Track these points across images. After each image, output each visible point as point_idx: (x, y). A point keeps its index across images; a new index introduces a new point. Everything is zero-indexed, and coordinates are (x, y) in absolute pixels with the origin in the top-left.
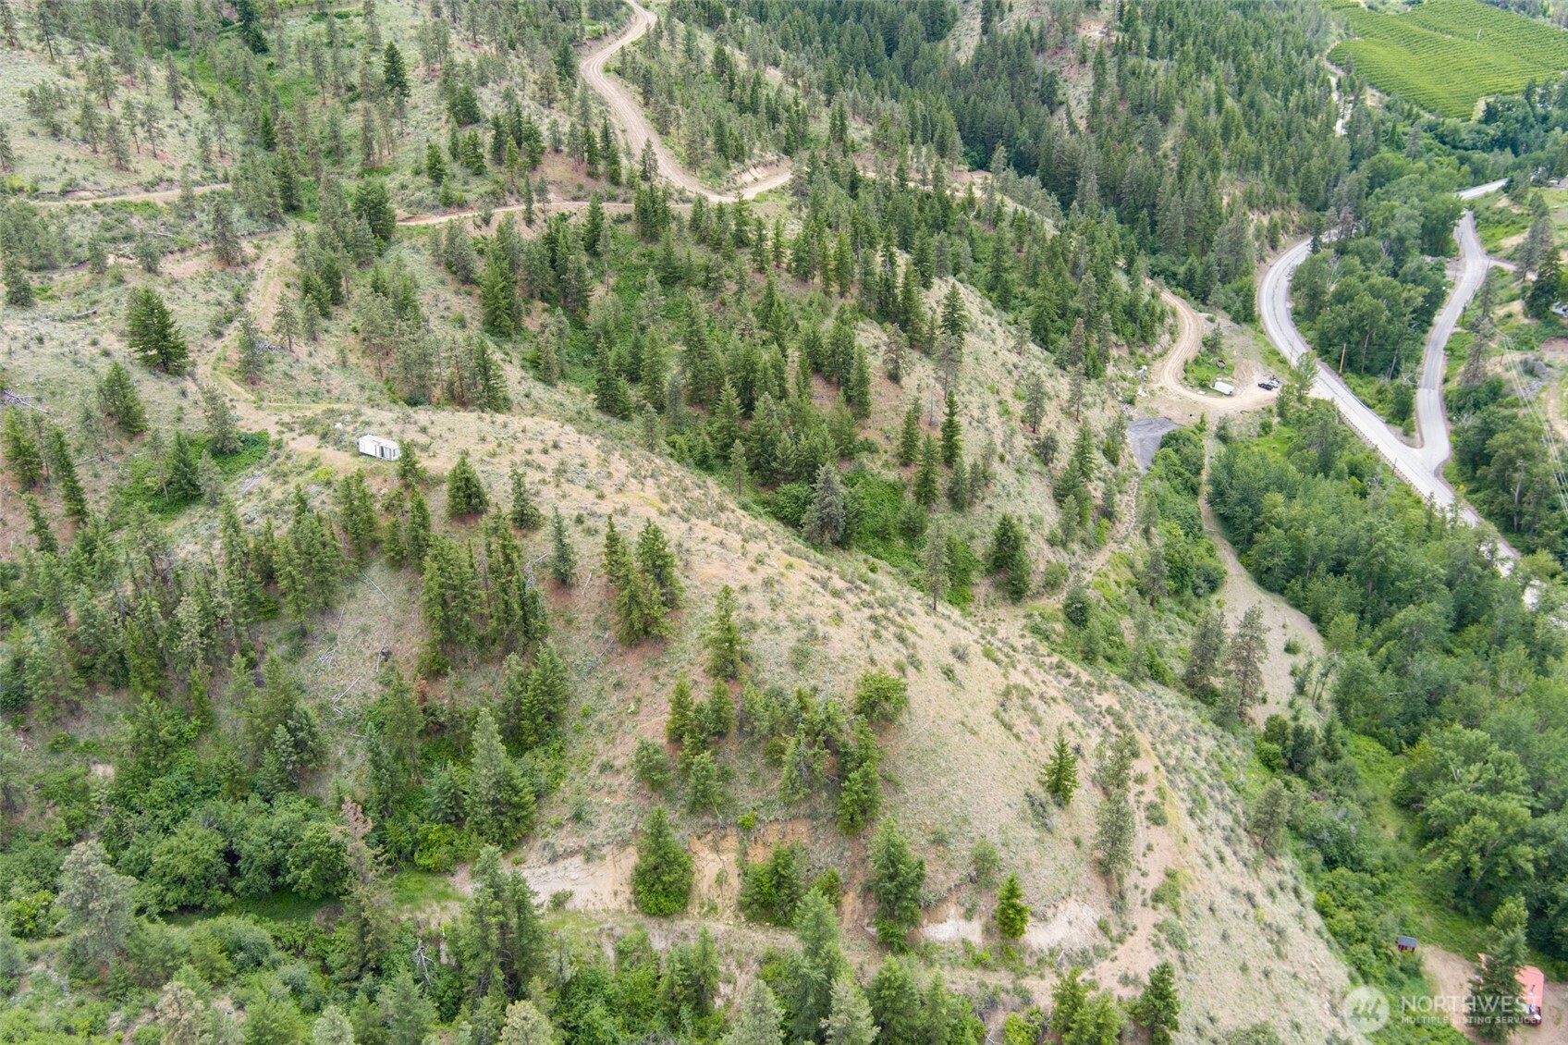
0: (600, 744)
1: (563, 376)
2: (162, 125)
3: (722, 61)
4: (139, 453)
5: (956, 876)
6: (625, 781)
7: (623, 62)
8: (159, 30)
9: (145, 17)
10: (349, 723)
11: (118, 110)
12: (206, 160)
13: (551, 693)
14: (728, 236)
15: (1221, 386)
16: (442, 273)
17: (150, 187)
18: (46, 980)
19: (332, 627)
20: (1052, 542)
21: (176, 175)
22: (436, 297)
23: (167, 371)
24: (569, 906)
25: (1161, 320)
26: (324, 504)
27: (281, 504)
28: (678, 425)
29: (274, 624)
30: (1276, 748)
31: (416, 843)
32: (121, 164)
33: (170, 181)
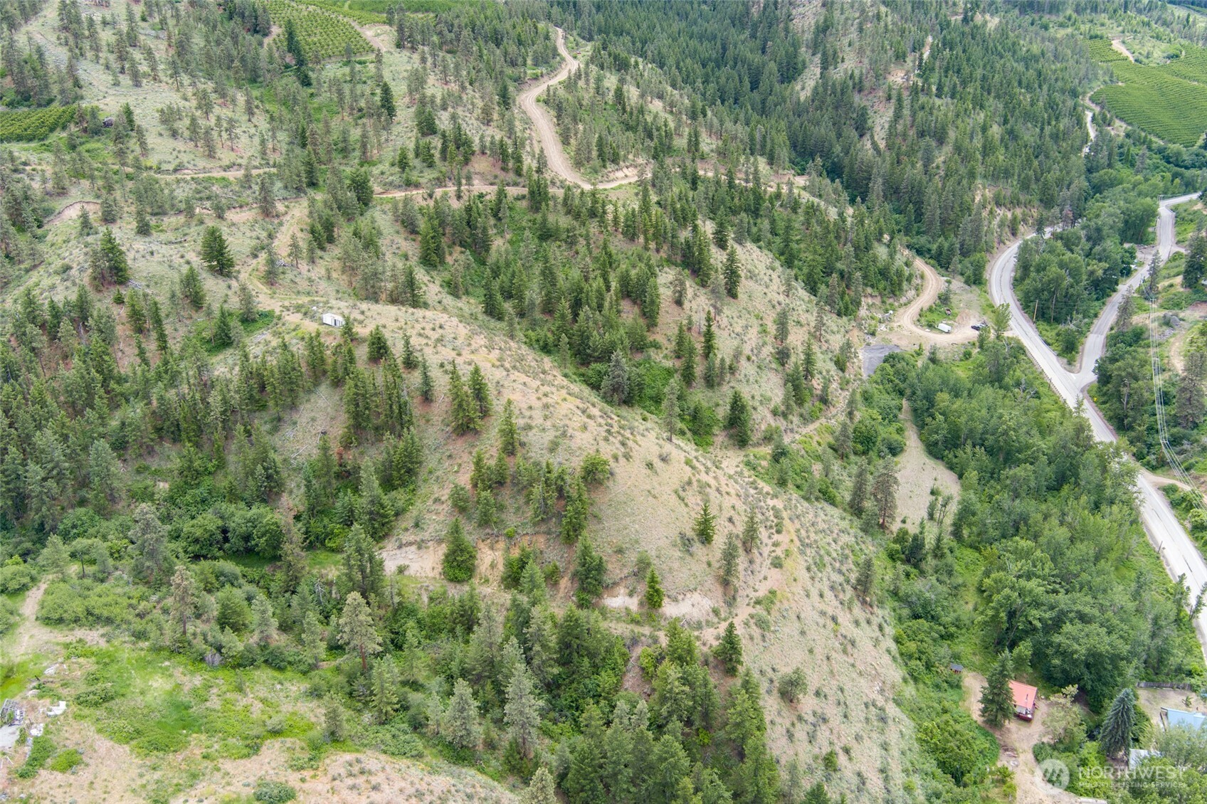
0: (436, 488)
1: (467, 293)
2: (238, 131)
3: (619, 95)
4: (200, 318)
5: (626, 572)
6: (446, 508)
7: (548, 95)
8: (245, 71)
9: (236, 63)
10: (299, 469)
11: (213, 121)
12: (264, 153)
13: (410, 455)
14: (584, 210)
15: (943, 326)
16: (398, 227)
17: (227, 168)
18: (122, 578)
19: (295, 417)
20: (775, 413)
21: (244, 162)
22: (392, 241)
23: (221, 274)
24: (406, 573)
25: (909, 280)
26: (299, 349)
27: (275, 349)
28: (534, 325)
29: (264, 413)
30: (897, 547)
31: (327, 535)
32: (211, 154)
33: (240, 165)
